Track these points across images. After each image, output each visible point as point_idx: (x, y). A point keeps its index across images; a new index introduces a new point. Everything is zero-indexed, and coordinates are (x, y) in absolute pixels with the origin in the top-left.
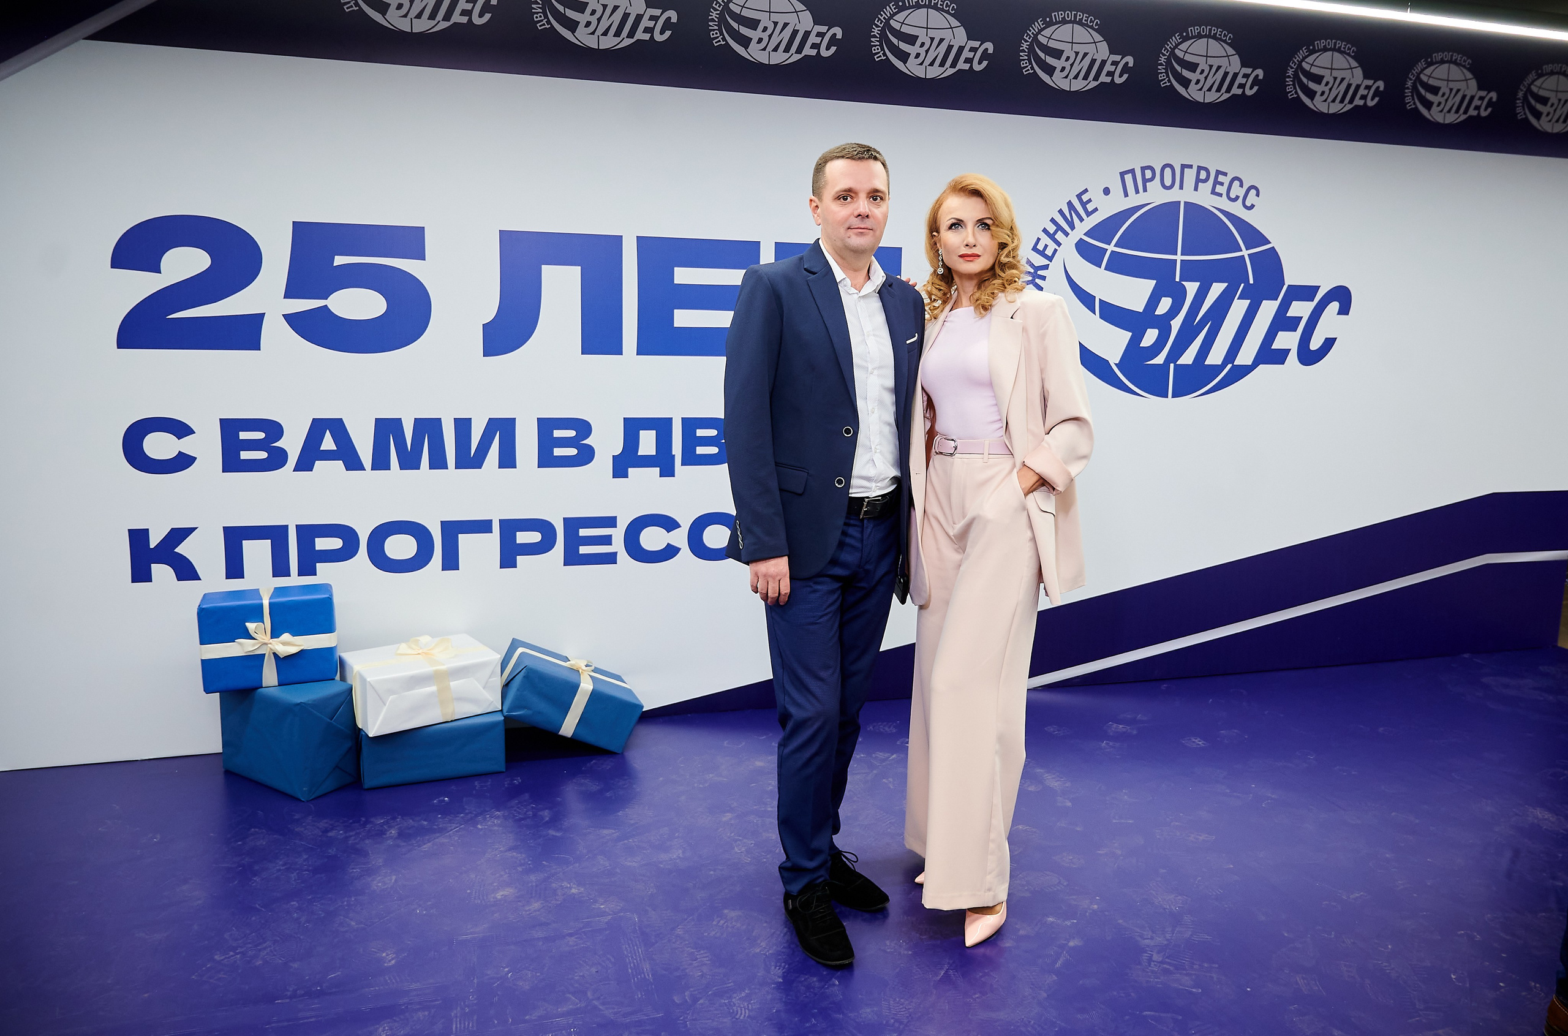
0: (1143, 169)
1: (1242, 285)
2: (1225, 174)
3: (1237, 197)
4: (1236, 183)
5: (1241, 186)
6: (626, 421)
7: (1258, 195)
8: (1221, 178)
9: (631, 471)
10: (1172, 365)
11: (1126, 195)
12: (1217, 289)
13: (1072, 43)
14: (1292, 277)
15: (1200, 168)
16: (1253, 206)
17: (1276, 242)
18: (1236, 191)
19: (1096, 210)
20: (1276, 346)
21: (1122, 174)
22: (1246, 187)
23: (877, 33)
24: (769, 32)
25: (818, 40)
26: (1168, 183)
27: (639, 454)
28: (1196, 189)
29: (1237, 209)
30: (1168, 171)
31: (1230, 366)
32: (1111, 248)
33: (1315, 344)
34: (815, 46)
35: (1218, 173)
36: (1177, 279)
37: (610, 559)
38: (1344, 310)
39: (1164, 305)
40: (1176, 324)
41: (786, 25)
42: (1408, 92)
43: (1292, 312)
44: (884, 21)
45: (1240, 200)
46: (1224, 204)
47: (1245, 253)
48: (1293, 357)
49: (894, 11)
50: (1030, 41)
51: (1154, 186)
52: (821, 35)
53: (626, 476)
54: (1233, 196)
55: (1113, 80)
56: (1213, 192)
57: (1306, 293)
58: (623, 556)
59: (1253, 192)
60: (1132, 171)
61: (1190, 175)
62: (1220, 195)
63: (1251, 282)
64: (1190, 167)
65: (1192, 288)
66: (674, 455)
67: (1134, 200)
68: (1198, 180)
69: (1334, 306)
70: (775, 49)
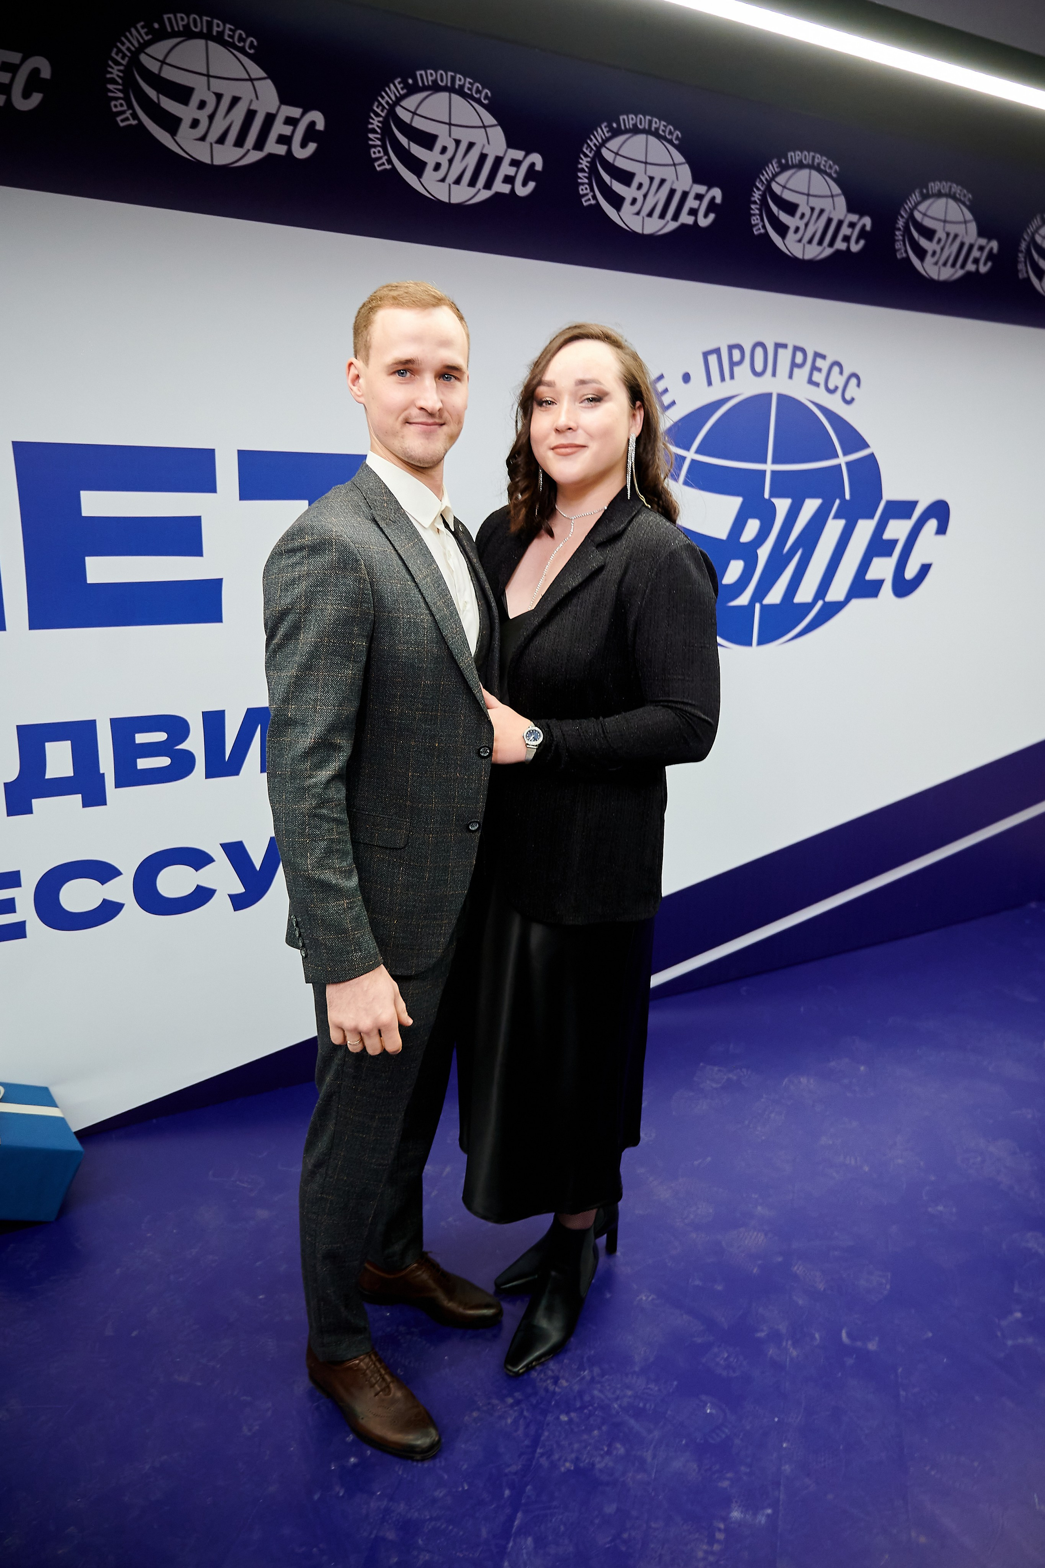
0: (731, 348)
1: (837, 502)
2: (823, 357)
3: (836, 388)
4: (836, 369)
5: (841, 373)
6: (22, 730)
7: (859, 385)
8: (819, 363)
9: (37, 803)
10: (758, 606)
11: (710, 383)
12: (811, 506)
13: (646, 163)
14: (891, 491)
15: (796, 349)
16: (853, 399)
17: (877, 447)
18: (837, 380)
19: (673, 403)
20: (871, 575)
21: (706, 355)
22: (846, 373)
23: (378, 126)
24: (209, 109)
25: (287, 130)
26: (759, 368)
27: (47, 777)
28: (791, 377)
29: (834, 403)
30: (759, 351)
31: (820, 603)
32: (691, 455)
33: (910, 572)
34: (283, 140)
35: (817, 355)
36: (767, 496)
37: (17, 931)
38: (942, 530)
39: (752, 528)
40: (764, 553)
41: (235, 100)
42: (1021, 257)
43: (888, 535)
44: (387, 107)
45: (839, 392)
46: (820, 396)
47: (842, 460)
48: (887, 589)
49: (402, 92)
50: (591, 155)
51: (742, 371)
52: (291, 122)
53: (30, 811)
54: (831, 386)
55: (696, 222)
56: (811, 381)
57: (902, 509)
58: (34, 925)
59: (854, 381)
60: (717, 351)
61: (785, 356)
62: (817, 385)
63: (848, 496)
64: (785, 346)
65: (782, 505)
66: (104, 774)
67: (719, 391)
68: (794, 365)
69: (932, 524)
70: (221, 140)
